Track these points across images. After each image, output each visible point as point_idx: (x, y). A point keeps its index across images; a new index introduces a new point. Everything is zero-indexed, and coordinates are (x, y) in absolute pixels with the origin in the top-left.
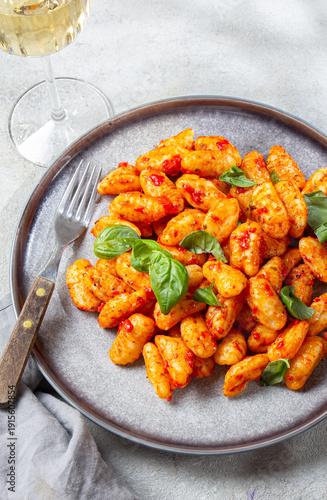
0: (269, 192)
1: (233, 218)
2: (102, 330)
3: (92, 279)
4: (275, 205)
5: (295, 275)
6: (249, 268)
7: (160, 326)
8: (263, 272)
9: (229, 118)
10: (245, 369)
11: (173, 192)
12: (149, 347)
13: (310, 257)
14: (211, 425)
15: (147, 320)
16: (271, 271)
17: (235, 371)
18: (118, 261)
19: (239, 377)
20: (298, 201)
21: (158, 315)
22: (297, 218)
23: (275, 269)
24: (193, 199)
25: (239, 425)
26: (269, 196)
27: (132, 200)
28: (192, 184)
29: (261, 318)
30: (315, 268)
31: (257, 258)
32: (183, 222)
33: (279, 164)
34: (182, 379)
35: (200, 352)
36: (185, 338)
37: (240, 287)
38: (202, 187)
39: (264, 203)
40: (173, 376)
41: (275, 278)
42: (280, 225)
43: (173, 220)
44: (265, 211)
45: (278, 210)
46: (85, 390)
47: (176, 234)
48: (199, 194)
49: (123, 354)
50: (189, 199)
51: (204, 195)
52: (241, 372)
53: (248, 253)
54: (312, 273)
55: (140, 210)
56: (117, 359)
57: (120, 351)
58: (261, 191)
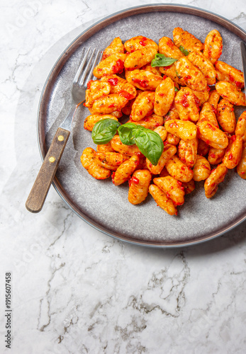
0: (186, 64)
1: (172, 90)
2: (117, 187)
3: (100, 159)
4: (194, 72)
5: (220, 109)
6: (194, 117)
7: (154, 173)
8: (203, 117)
9: (138, 20)
10: (215, 179)
11: (126, 85)
12: (152, 188)
13: (225, 94)
14: (207, 219)
15: (146, 172)
16: (207, 114)
17: (209, 182)
18: (112, 142)
19: (213, 185)
20: (205, 63)
21: (150, 166)
22: (209, 74)
23: (209, 111)
24: (141, 86)
25: (223, 212)
26: (187, 67)
27: (104, 101)
28: (137, 77)
29: (213, 145)
30: (231, 99)
31: (196, 109)
32: (142, 103)
33: (183, 40)
34: (181, 200)
35: (185, 179)
36: (173, 175)
37: (195, 133)
38: (145, 77)
39: (186, 72)
40: (175, 200)
41: (211, 116)
42: (201, 82)
43: (135, 104)
44: (189, 77)
45: (197, 73)
46: (124, 228)
47: (141, 113)
48: (144, 82)
49: (138, 198)
50: (138, 86)
51: (148, 82)
52: (213, 181)
53: (189, 109)
54: (230, 103)
55: (112, 106)
56: (135, 202)
57: (135, 197)
58: (181, 65)
